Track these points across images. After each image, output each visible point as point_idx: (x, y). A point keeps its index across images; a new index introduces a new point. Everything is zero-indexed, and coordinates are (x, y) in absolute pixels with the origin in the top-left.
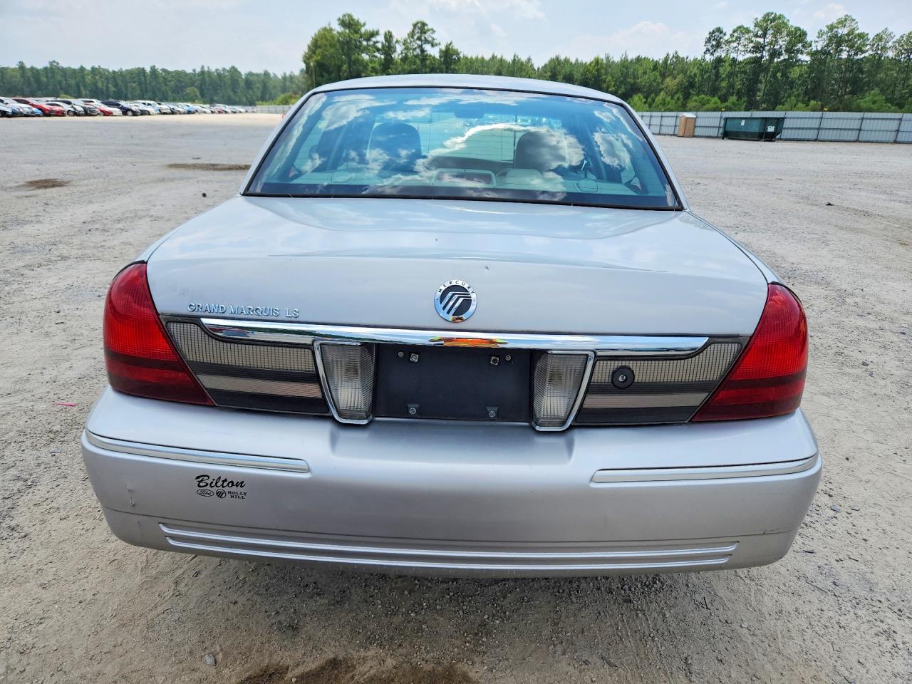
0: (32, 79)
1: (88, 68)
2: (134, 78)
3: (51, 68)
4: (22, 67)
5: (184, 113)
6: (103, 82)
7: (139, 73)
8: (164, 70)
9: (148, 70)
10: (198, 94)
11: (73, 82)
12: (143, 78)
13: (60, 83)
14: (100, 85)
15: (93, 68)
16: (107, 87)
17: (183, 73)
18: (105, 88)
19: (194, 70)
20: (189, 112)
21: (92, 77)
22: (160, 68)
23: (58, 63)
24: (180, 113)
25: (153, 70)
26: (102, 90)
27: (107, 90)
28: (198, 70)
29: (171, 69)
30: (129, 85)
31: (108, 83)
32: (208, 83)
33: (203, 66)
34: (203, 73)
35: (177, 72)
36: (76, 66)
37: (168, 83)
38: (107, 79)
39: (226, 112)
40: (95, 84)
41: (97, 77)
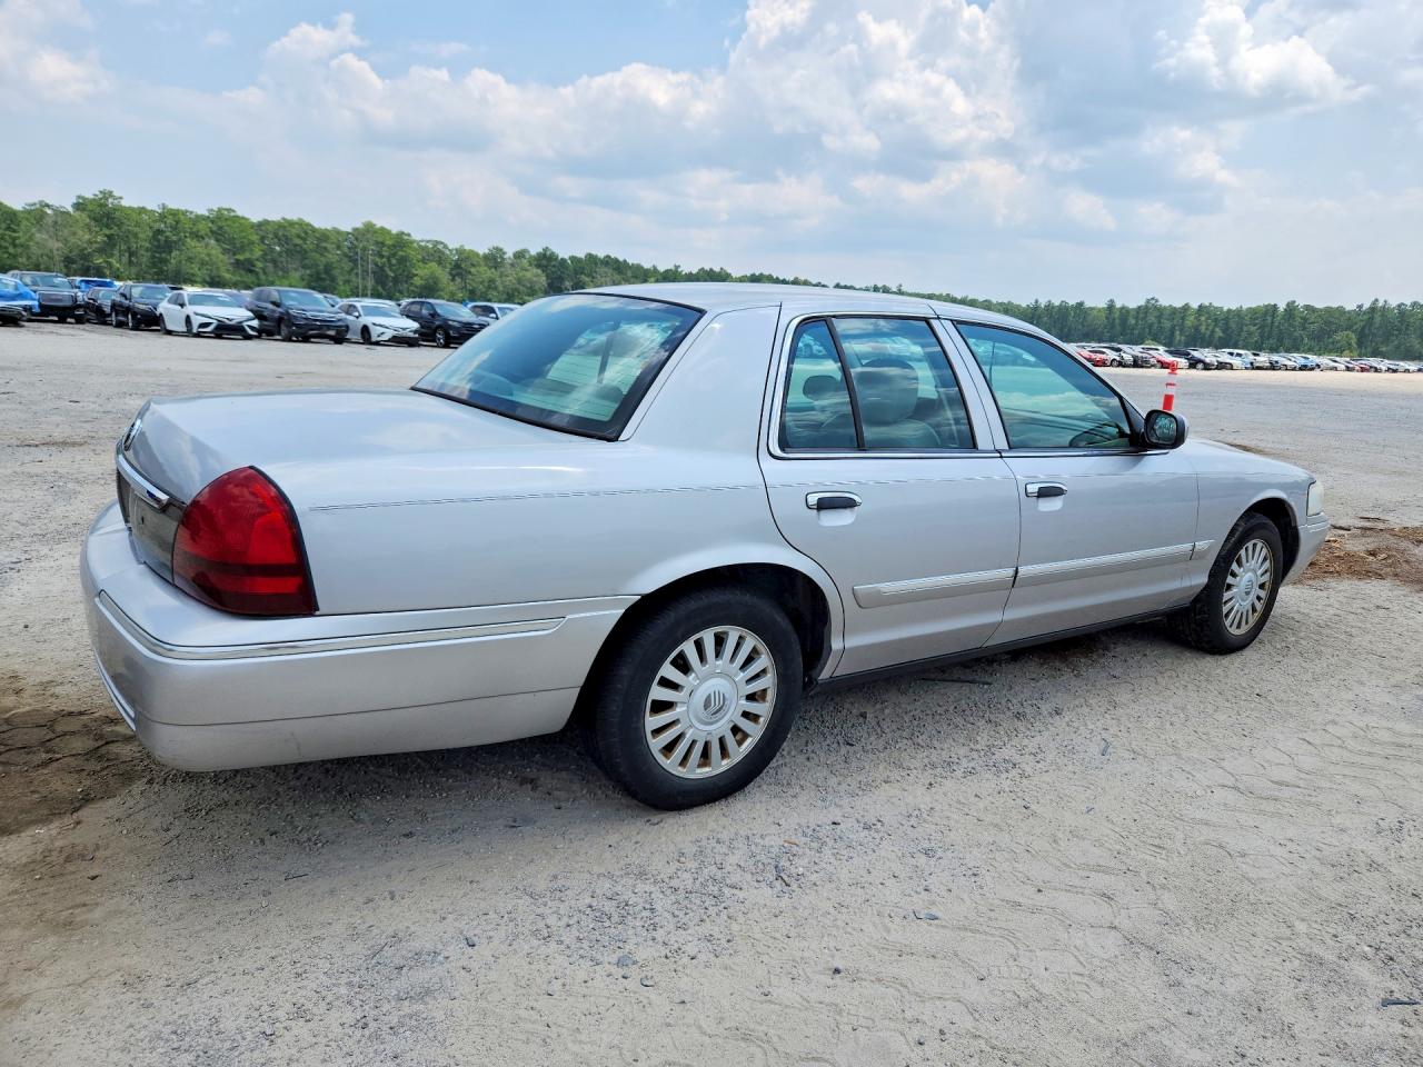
0: (1117, 321)
1: (1195, 305)
2: (1257, 319)
3: (1146, 307)
4: (1111, 306)
5: (1294, 369)
6: (1208, 325)
7: (1266, 313)
8: (1307, 307)
9: (1282, 307)
10: (1354, 342)
11: (1167, 324)
12: (1269, 319)
13: (1151, 326)
14: (1203, 329)
15: (1200, 306)
16: (1213, 331)
17: (1341, 310)
18: (1208, 333)
19: (1360, 307)
20: (1303, 368)
21: (1196, 318)
22: (1301, 305)
23: (1157, 301)
24: (1286, 368)
25: (1291, 307)
26: (1204, 335)
27: (1210, 336)
28: (1367, 306)
29: (1320, 305)
30: (1245, 328)
31: (1216, 326)
32: (1377, 326)
33: (1377, 300)
34: (1373, 309)
35: (1328, 310)
36: (1178, 304)
37: (1307, 325)
38: (1216, 320)
39: (1376, 370)
40: (1197, 328)
41: (1203, 318)
